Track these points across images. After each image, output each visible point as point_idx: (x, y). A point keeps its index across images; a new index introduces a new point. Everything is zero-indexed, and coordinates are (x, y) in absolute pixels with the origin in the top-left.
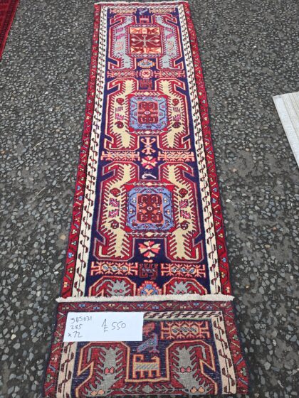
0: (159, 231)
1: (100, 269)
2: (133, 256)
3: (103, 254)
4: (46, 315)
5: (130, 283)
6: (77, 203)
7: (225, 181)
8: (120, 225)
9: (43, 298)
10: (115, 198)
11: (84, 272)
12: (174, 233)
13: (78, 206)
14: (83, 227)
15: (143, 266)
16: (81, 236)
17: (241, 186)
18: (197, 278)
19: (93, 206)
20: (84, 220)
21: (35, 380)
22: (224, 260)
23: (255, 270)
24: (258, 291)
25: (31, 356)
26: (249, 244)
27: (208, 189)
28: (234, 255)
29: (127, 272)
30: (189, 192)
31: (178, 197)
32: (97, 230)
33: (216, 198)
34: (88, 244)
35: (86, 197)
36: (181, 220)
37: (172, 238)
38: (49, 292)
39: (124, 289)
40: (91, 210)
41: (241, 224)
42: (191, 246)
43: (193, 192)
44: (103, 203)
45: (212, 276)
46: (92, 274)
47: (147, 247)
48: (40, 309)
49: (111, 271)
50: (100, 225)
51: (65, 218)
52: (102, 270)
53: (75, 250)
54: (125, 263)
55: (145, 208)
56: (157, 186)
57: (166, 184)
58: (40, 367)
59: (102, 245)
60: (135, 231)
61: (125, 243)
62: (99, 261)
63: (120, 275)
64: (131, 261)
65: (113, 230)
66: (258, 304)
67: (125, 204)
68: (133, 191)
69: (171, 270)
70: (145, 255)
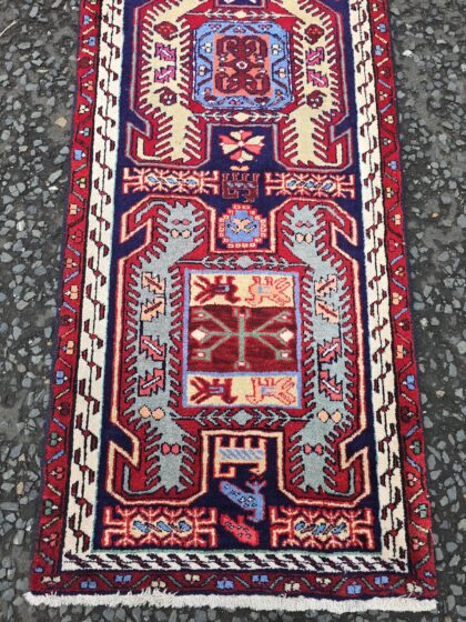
0: (262, 111)
1: (141, 182)
2: (209, 159)
3: (145, 153)
4: (39, 263)
5: (204, 209)
6: (85, 50)
7: (403, 14)
8: (179, 99)
9: (30, 235)
10: (166, 43)
11: (110, 186)
12: (293, 115)
13: (87, 58)
14: (101, 100)
15: (230, 178)
16: (97, 117)
17: (436, 24)
18: (338, 200)
19: (120, 60)
20: (102, 85)
21: (28, 370)
22: (393, 165)
23: (453, 185)
24: (455, 223)
25: (17, 332)
26: (443, 137)
27: (366, 27)
28: (412, 157)
29: (197, 188)
30: (327, 32)
31: (303, 42)
32: (132, 107)
33: (382, 45)
34: (114, 134)
35: (105, 39)
36: (309, 89)
37: (288, 125)
38: (41, 224)
39: (192, 218)
40: (117, 65)
41: (431, 99)
42: (327, 140)
43: (335, 33)
44: (140, 52)
45: (366, 194)
46: (126, 190)
47: (237, 141)
48: (26, 254)
49: (165, 186)
50: (137, 97)
51: (61, 83)
52: (146, 184)
53: (87, 144)
54: (192, 171)
55: (232, 64)
56: (258, 19)
57: (278, 16)
58: (36, 350)
59: (143, 136)
60: (212, 111)
61: (190, 134)
62: (140, 168)
63: (184, 193)
64: (204, 168)
65: (164, 109)
66: (452, 246)
67: (188, 55)
68: (204, 29)
69: (286, 184)
70: (232, 157)
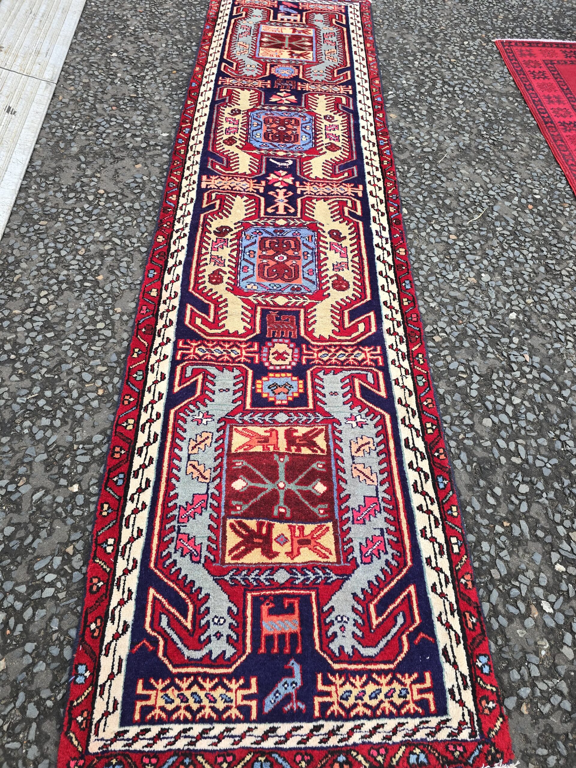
36: (239, 117)
57: (254, 152)
64: (306, 91)
69: (259, 84)
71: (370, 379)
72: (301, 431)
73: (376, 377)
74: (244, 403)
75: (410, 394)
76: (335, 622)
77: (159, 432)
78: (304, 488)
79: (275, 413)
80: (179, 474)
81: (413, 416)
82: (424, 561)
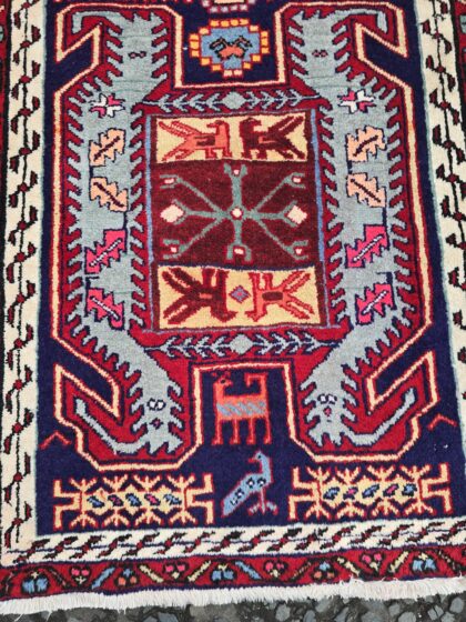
71: (382, 24)
72: (267, 122)
73: (392, 20)
74: (172, 77)
75: (448, 49)
76: (318, 403)
77: (40, 131)
78: (272, 216)
79: (224, 92)
80: (79, 199)
81: (451, 87)
82: (451, 317)
